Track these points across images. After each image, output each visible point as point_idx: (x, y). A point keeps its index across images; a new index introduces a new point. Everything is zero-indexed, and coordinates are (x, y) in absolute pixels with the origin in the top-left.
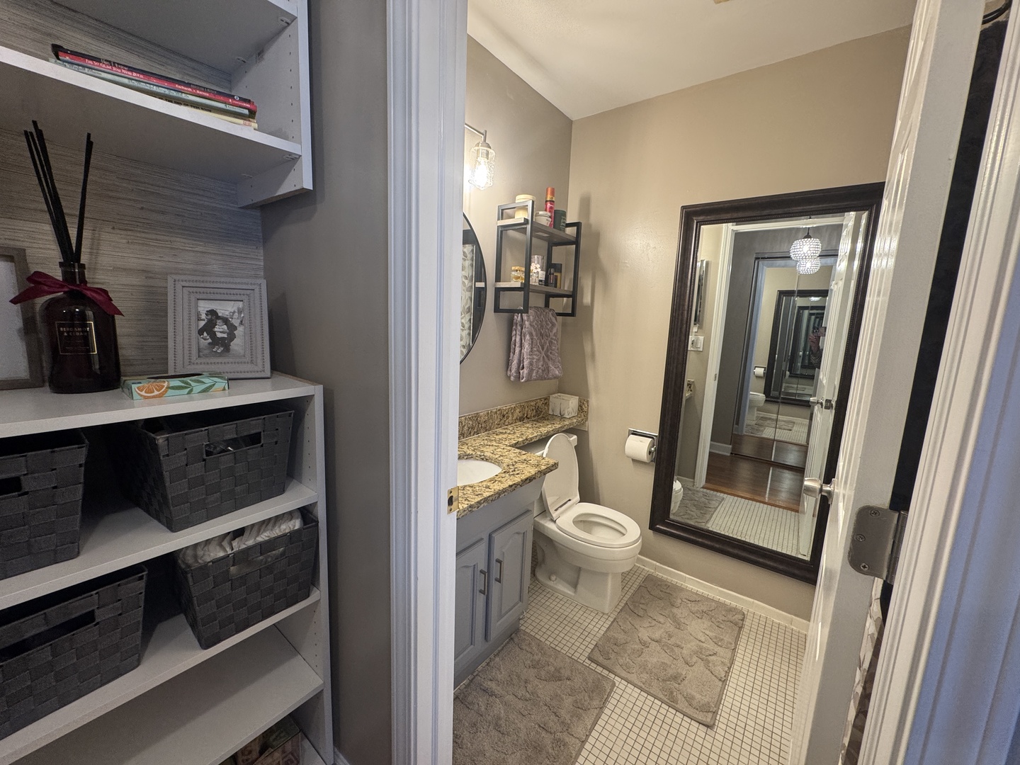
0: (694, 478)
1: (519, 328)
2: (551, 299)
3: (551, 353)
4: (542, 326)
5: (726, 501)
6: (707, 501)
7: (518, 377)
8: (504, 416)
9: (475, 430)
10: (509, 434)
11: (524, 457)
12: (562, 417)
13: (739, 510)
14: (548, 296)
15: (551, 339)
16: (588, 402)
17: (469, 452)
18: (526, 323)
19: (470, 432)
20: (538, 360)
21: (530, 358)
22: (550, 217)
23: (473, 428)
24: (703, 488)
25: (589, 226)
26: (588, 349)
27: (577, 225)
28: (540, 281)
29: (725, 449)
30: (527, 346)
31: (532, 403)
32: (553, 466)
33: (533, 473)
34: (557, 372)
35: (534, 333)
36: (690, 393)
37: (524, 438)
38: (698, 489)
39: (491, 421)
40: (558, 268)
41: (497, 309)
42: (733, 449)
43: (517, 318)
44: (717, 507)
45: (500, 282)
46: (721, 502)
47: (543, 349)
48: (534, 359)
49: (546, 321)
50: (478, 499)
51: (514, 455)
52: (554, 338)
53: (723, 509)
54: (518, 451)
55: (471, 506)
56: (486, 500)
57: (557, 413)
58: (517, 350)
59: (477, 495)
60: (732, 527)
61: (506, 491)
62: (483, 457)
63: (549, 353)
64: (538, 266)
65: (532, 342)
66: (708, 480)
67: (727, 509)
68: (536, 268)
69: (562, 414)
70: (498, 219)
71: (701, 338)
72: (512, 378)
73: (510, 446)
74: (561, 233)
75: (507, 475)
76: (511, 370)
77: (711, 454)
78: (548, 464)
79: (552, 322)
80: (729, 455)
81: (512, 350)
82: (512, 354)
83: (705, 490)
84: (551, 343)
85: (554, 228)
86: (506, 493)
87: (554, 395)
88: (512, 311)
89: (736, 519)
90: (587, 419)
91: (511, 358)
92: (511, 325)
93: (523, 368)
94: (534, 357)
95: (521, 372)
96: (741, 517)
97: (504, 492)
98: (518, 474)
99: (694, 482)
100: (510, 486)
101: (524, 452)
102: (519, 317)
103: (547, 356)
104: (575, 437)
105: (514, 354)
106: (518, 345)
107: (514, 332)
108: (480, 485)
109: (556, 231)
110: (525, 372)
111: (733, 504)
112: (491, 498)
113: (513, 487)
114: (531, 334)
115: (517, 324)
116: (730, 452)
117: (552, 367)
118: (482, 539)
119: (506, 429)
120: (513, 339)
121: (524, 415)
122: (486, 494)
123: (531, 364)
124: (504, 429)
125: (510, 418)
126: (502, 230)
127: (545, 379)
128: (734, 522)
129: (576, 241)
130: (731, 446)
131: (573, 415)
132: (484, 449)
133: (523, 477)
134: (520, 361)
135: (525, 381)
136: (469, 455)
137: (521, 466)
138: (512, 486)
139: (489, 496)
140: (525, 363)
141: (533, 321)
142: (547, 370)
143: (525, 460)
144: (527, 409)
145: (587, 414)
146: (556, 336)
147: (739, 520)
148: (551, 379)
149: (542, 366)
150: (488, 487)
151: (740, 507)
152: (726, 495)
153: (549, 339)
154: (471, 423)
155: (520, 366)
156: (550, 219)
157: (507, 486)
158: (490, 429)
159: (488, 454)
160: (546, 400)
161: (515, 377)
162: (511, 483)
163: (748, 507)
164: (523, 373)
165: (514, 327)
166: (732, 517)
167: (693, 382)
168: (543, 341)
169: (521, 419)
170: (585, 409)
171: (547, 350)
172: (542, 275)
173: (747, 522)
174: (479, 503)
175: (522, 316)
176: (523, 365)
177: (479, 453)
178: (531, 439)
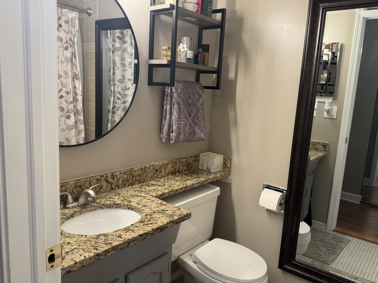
0: (326, 222)
1: (169, 98)
2: (201, 74)
3: (197, 120)
4: (189, 97)
5: (352, 243)
6: (335, 243)
7: (169, 138)
8: (157, 171)
9: (130, 182)
10: (159, 186)
11: (163, 207)
12: (209, 172)
13: (362, 251)
14: (199, 72)
15: (198, 108)
16: (230, 160)
17: (118, 202)
18: (175, 94)
19: (125, 184)
20: (185, 125)
21: (177, 124)
22: (197, 4)
23: (127, 180)
24: (334, 231)
25: (234, 12)
26: (231, 116)
27: (223, 11)
28: (189, 59)
29: (356, 199)
30: (175, 113)
31: (184, 160)
32: (185, 216)
33: (165, 223)
34: (202, 136)
35: (182, 103)
36: (325, 153)
37: (170, 189)
38: (329, 232)
39: (145, 175)
40: (206, 48)
41: (151, 82)
42: (363, 198)
43: (168, 90)
44: (343, 249)
45: (153, 59)
46: (347, 244)
47: (190, 116)
48: (181, 124)
49: (193, 93)
50: (106, 248)
51: (155, 205)
52: (201, 107)
53: (348, 250)
54: (160, 201)
55: (98, 255)
56: (114, 248)
57: (205, 168)
58: (168, 116)
59: (107, 244)
60: (354, 266)
61: (136, 240)
62: (129, 206)
63: (196, 120)
64: (185, 46)
65: (180, 110)
66: (338, 224)
67: (352, 250)
68: (183, 48)
69: (209, 169)
70: (151, 5)
71: (335, 108)
72: (164, 140)
73: (156, 197)
74: (207, 18)
75: (142, 225)
76: (163, 133)
77: (342, 203)
78: (180, 215)
79: (199, 94)
80: (359, 203)
81: (164, 117)
82: (163, 120)
83: (335, 233)
84: (197, 111)
85: (201, 13)
86: (136, 242)
87: (203, 154)
88: (164, 85)
89: (358, 259)
90: (230, 174)
91: (163, 123)
92: (163, 95)
93: (172, 132)
94: (182, 122)
95: (171, 135)
96: (362, 257)
97: (134, 241)
98: (152, 223)
99: (326, 226)
100: (141, 235)
101: (165, 203)
102: (169, 90)
103: (194, 122)
104: (218, 188)
105: (165, 120)
106: (168, 112)
107: (165, 102)
108: (114, 234)
109: (202, 17)
110: (173, 135)
111: (357, 246)
112: (119, 247)
113: (144, 236)
114: (179, 104)
115: (167, 95)
116: (360, 201)
117: (198, 131)
118: (118, 279)
119: (159, 181)
120: (165, 107)
121: (176, 169)
122: (115, 243)
123: (179, 128)
124: (157, 181)
125: (163, 172)
126: (155, 15)
127: (192, 141)
128: (356, 262)
129: (221, 25)
130: (361, 196)
131: (218, 170)
132: (132, 199)
133: (155, 226)
134: (170, 126)
135: (174, 143)
136: (118, 204)
137: (158, 216)
138: (142, 235)
139: (118, 246)
140: (174, 128)
141: (181, 93)
142: (193, 133)
143: (163, 210)
144: (178, 165)
145: (230, 170)
146: (202, 106)
147: (361, 260)
148: (197, 141)
149: (189, 130)
150: (120, 236)
151: (363, 249)
152: (352, 238)
153: (196, 108)
154: (125, 176)
155: (170, 130)
156: (197, 6)
157: (137, 235)
158: (144, 181)
159: (133, 204)
160: (196, 158)
161: (166, 139)
162: (141, 232)
163: (370, 248)
164: (172, 135)
165: (166, 98)
166: (355, 257)
167: (328, 144)
168: (190, 110)
169: (173, 173)
170: (228, 166)
171: (194, 117)
172: (190, 54)
173: (368, 262)
174: (107, 251)
175: (171, 89)
176: (172, 130)
177: (126, 203)
178: (177, 190)
